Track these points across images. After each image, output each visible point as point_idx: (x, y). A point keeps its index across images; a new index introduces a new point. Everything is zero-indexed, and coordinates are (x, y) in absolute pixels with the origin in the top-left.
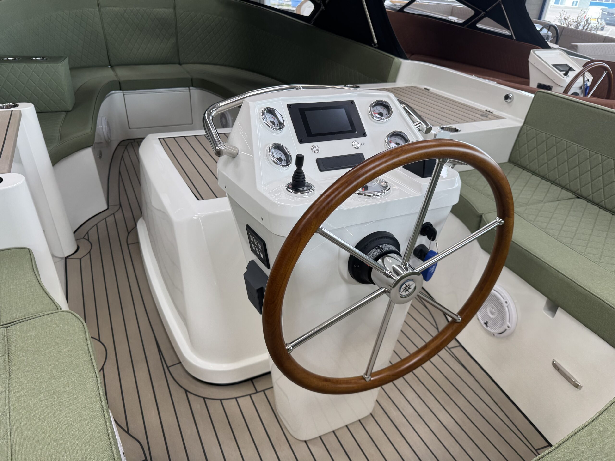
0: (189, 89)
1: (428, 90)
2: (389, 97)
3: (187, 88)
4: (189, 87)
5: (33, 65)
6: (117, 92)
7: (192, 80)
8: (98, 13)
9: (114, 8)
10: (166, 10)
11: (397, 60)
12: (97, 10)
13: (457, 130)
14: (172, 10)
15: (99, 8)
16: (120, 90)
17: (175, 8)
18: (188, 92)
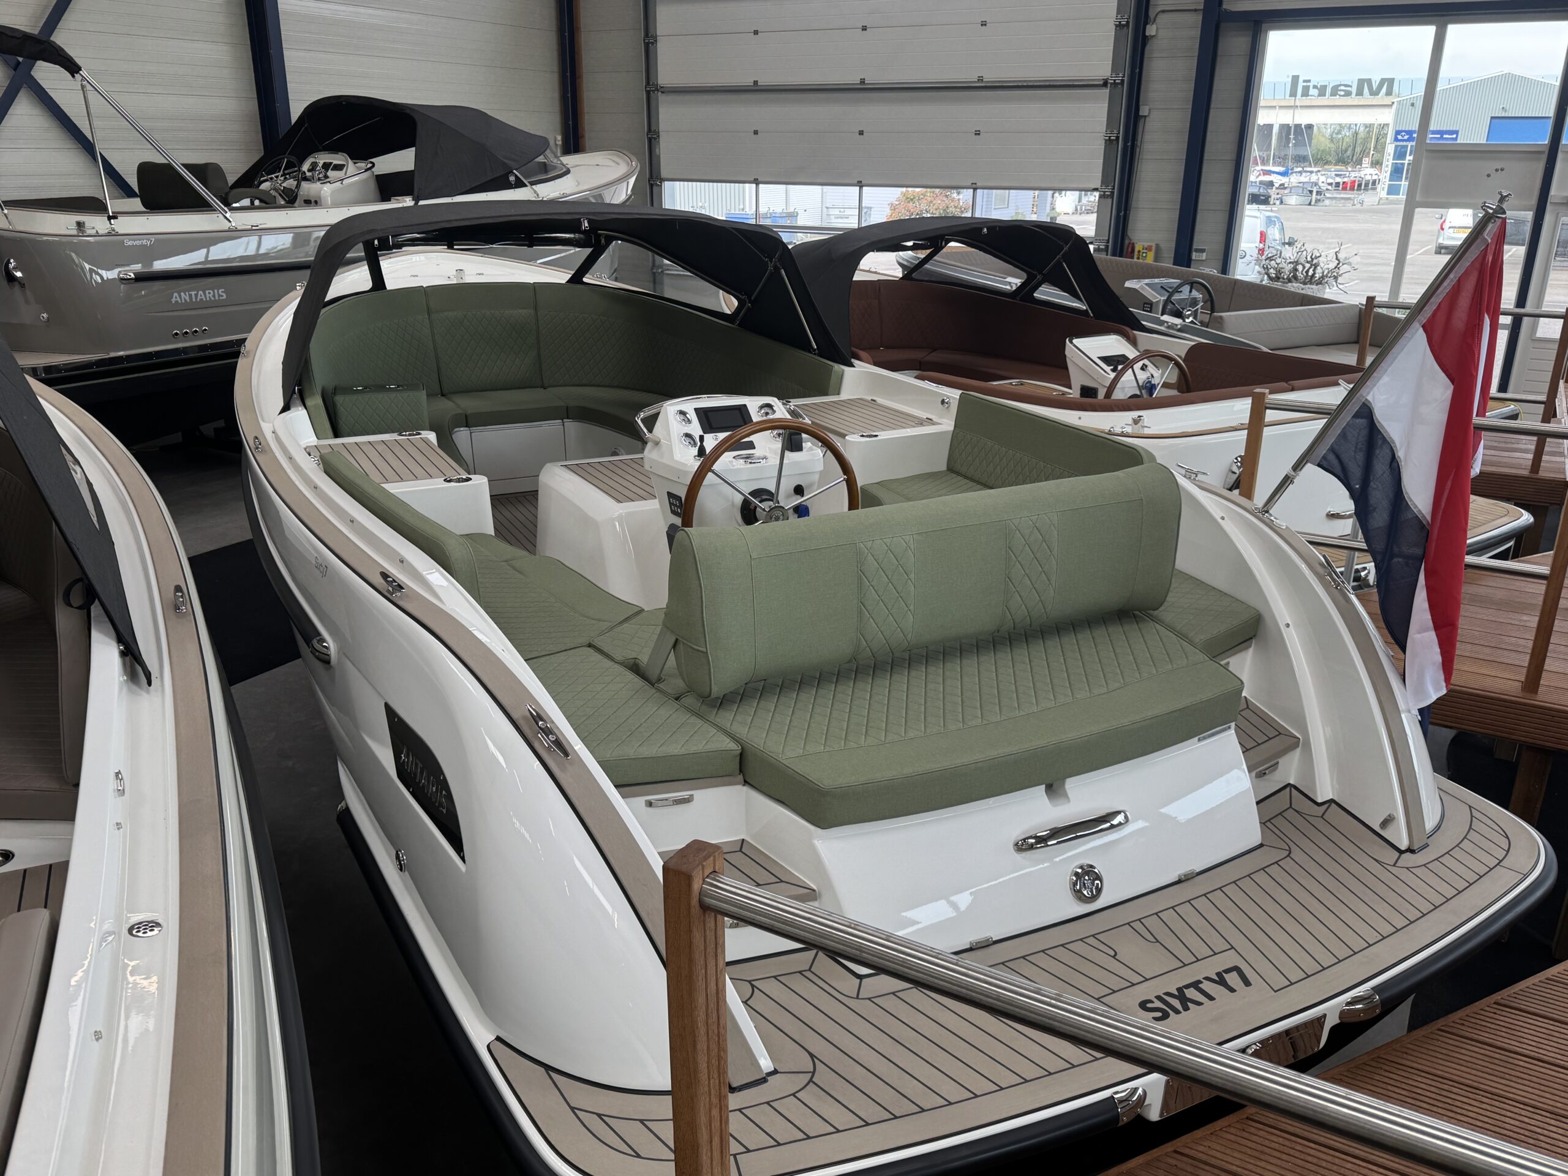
0: (563, 422)
1: (874, 401)
2: (774, 401)
3: (560, 421)
4: (562, 420)
5: (354, 397)
6: (462, 429)
7: (567, 408)
8: (428, 321)
9: (450, 313)
10: (524, 312)
11: (837, 367)
12: (427, 316)
13: (876, 436)
14: (532, 311)
15: (429, 314)
16: (466, 426)
17: (536, 309)
18: (562, 427)
